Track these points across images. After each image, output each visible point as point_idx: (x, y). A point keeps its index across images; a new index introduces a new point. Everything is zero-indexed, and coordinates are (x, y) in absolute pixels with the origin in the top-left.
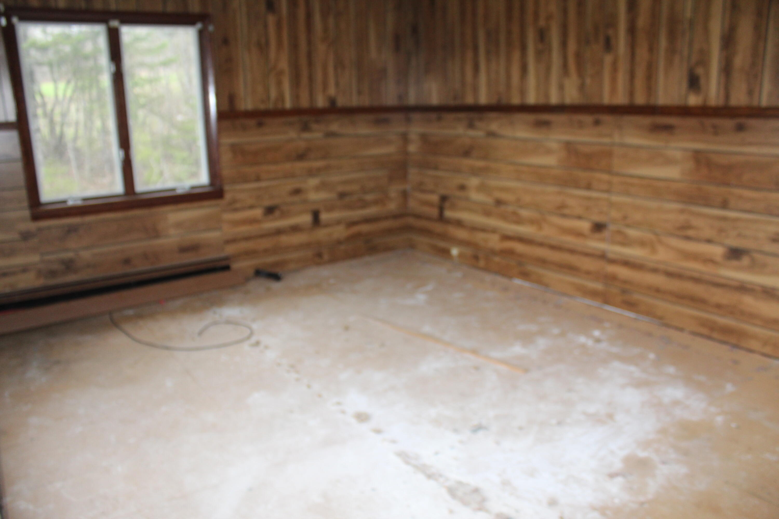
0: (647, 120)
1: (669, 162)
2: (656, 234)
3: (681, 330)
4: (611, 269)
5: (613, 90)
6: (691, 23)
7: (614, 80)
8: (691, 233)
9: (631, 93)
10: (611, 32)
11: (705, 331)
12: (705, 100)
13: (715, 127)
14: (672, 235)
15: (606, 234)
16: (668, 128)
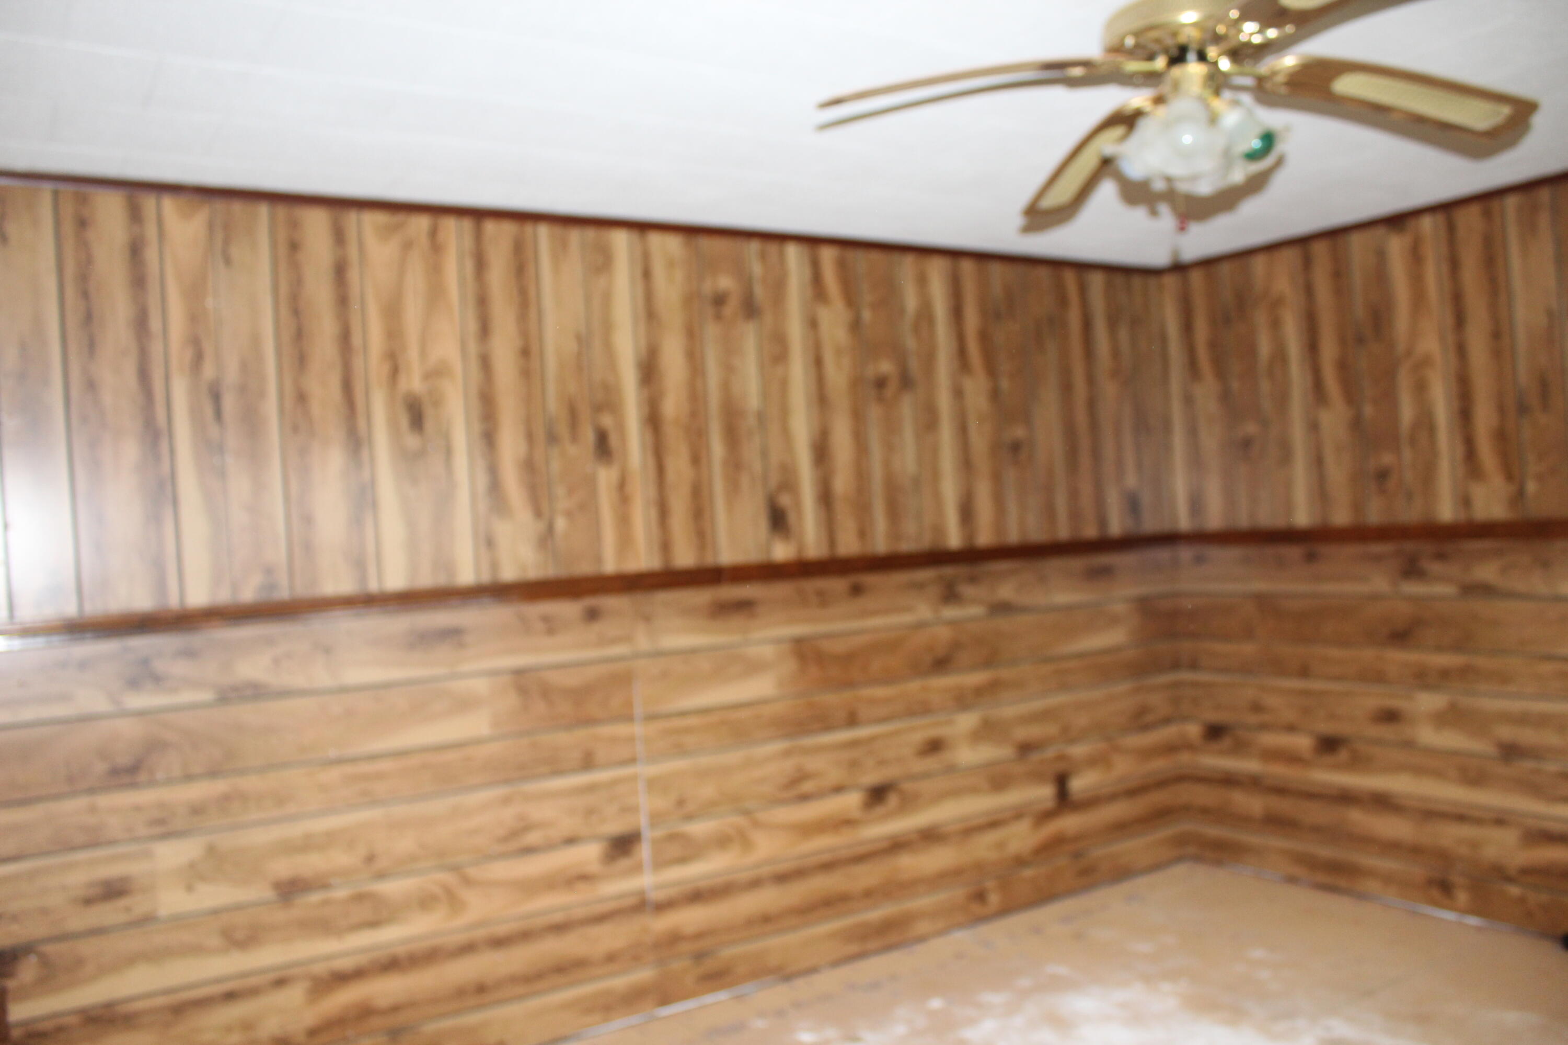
0: (702, 596)
1: (754, 668)
2: (746, 813)
3: (812, 970)
4: (662, 924)
5: (625, 541)
6: (761, 417)
7: (624, 521)
8: (808, 786)
9: (666, 547)
10: (607, 421)
11: (853, 948)
12: (800, 548)
13: (820, 594)
14: (776, 802)
15: (644, 851)
16: (744, 607)
